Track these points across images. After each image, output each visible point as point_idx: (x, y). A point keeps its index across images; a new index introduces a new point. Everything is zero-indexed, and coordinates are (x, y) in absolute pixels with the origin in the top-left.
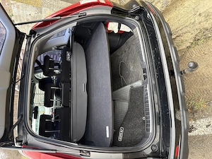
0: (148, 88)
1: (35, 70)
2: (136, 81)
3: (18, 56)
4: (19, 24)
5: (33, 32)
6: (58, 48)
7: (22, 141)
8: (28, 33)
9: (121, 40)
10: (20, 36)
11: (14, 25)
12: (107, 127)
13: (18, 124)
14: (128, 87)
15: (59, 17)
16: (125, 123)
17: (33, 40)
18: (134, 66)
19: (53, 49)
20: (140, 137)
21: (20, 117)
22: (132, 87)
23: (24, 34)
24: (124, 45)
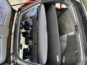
0: (79, 36)
1: (21, 28)
2: (70, 32)
3: (13, 21)
4: (13, 6)
5: (20, 10)
6: (31, 18)
7: (14, 62)
8: (17, 10)
9: (61, 13)
10: (13, 11)
11: (11, 6)
12: (58, 56)
13: (13, 54)
14: (66, 36)
15: (32, 1)
16: (66, 54)
17: (19, 13)
18: (69, 25)
19: (29, 18)
20: (75, 62)
21: (14, 50)
22: (68, 35)
23: (16, 10)
24: (63, 15)
